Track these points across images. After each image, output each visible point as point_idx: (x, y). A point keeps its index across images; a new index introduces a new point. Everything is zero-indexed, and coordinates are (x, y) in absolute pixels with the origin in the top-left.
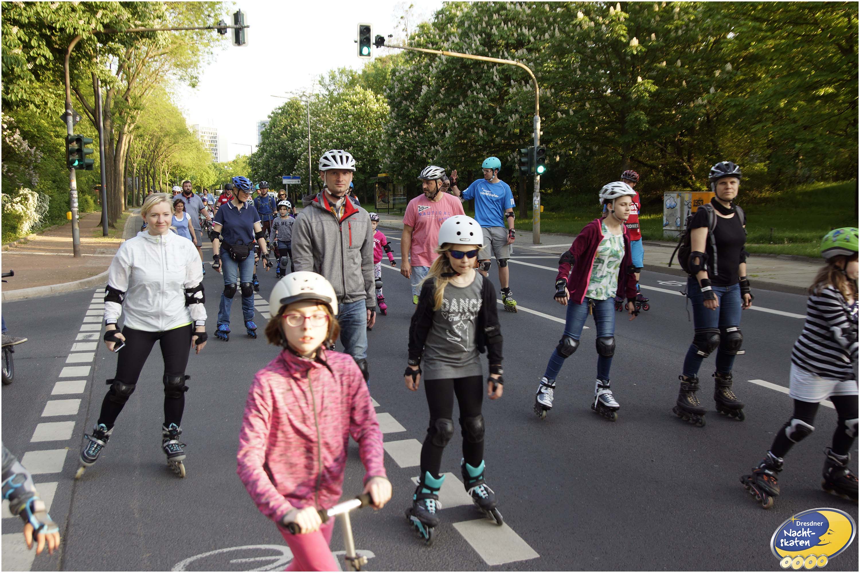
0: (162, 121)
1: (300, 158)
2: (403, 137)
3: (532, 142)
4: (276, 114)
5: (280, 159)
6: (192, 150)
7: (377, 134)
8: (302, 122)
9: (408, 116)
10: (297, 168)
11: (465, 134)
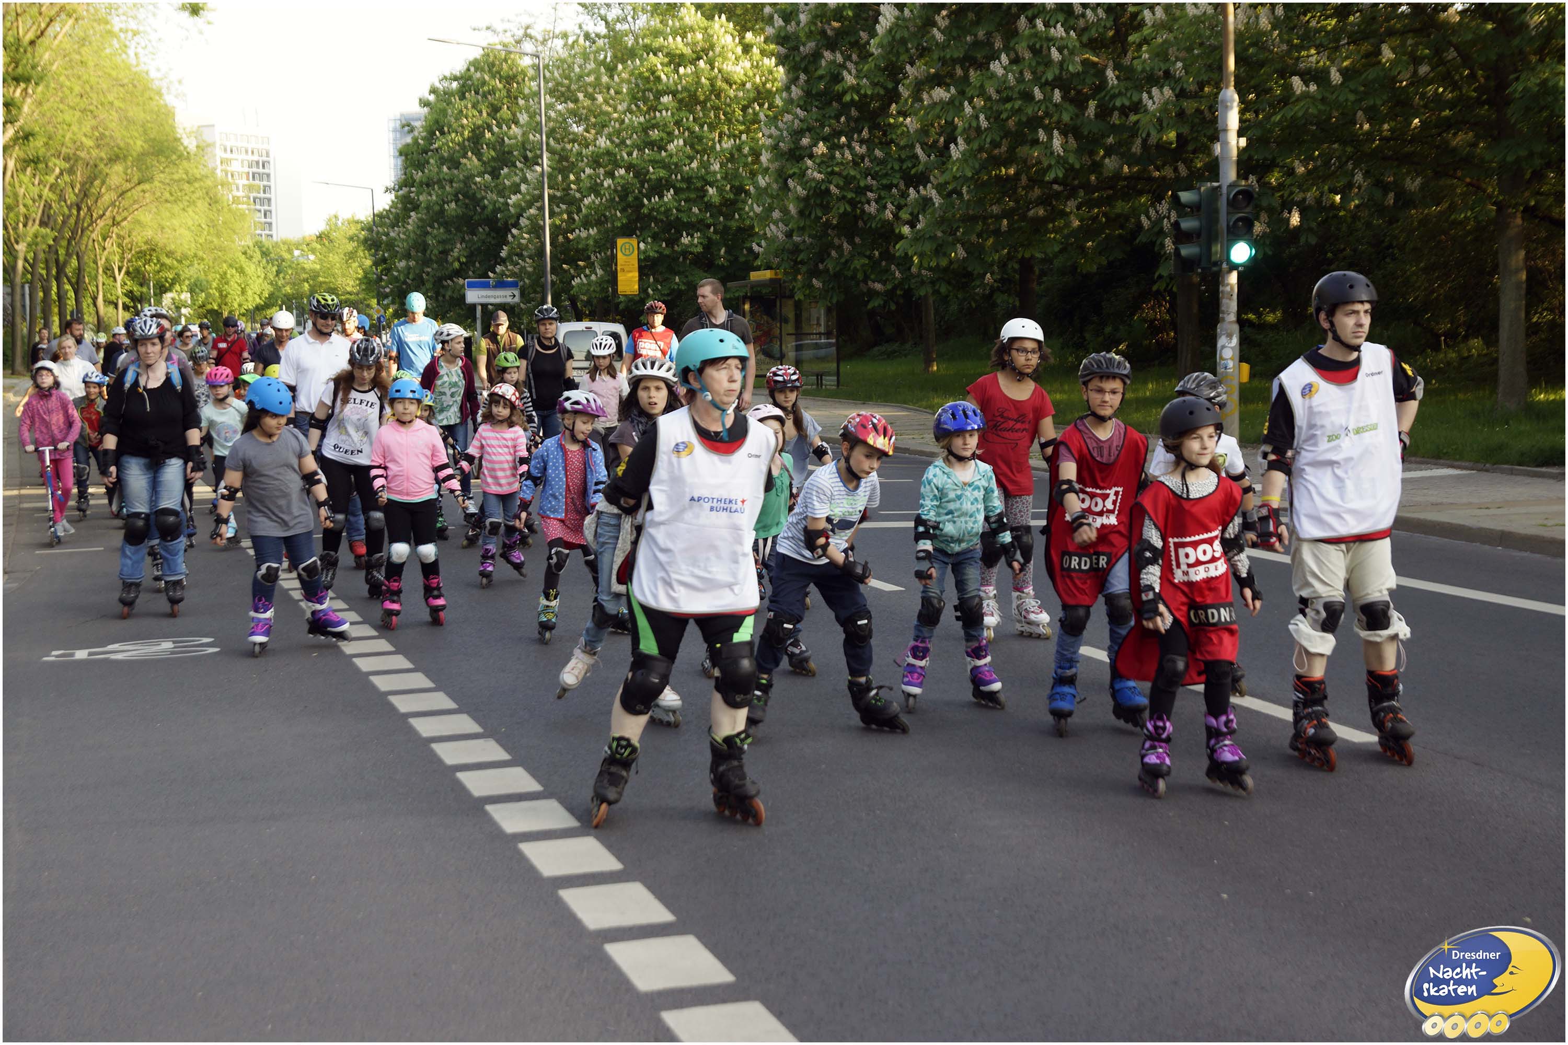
0: (103, 115)
1: (516, 225)
2: (825, 162)
3: (1213, 169)
4: (443, 96)
5: (458, 229)
6: (192, 203)
7: (746, 150)
8: (523, 118)
9: (839, 97)
10: (510, 256)
11: (1012, 149)
